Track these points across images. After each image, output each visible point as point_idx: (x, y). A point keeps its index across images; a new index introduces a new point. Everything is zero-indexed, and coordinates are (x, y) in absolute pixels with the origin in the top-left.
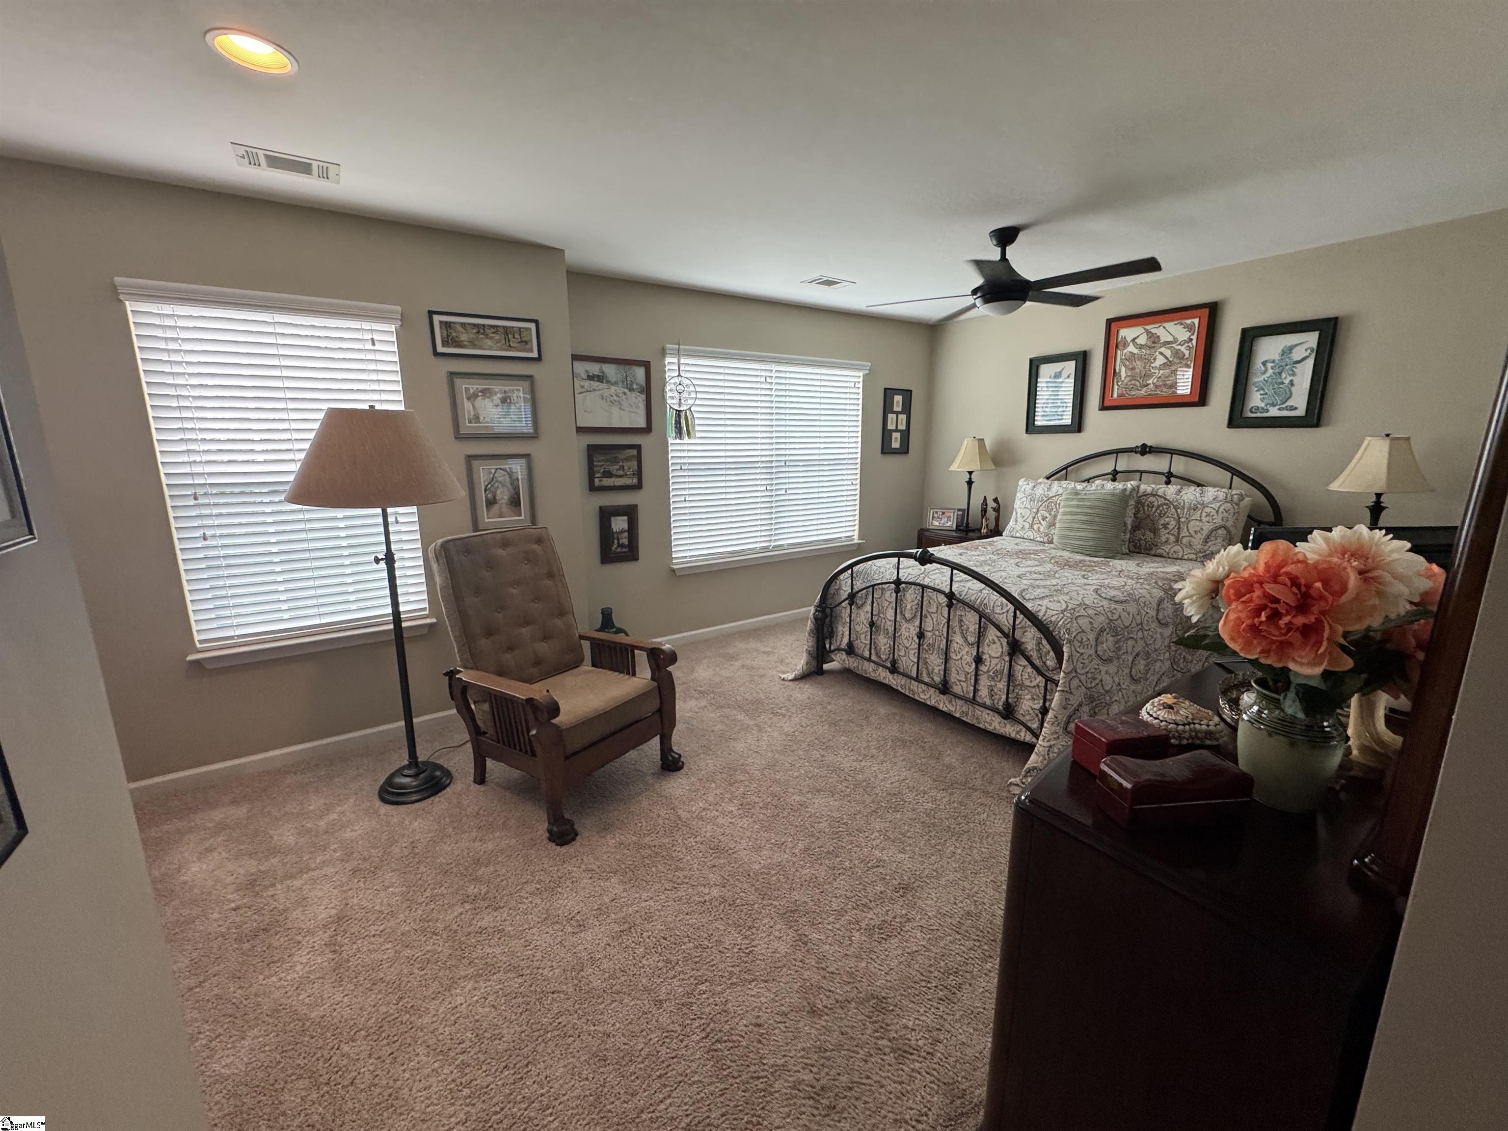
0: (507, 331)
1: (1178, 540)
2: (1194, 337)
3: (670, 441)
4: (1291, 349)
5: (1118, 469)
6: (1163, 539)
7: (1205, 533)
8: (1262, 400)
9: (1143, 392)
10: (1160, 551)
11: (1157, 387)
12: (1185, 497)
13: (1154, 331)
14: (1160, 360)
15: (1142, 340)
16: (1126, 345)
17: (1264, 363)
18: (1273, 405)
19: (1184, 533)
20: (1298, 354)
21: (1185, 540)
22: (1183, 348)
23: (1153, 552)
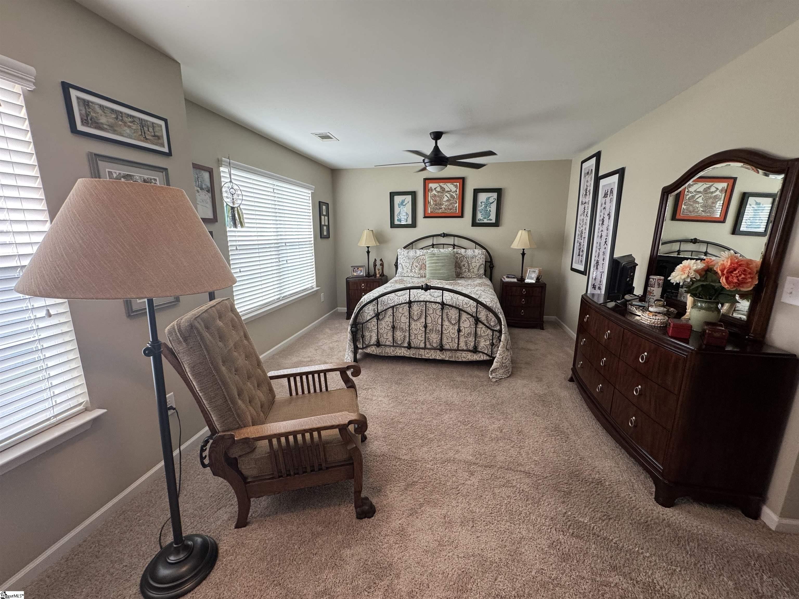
0: (142, 123)
1: (469, 271)
2: (458, 190)
3: (228, 229)
4: (489, 198)
5: (434, 243)
6: (464, 271)
7: (478, 267)
8: (482, 216)
9: (440, 211)
10: (463, 276)
11: (445, 209)
12: (468, 254)
13: (442, 186)
14: (446, 199)
15: (438, 189)
16: (432, 190)
17: (481, 203)
18: (485, 218)
19: (471, 267)
20: (491, 200)
21: (471, 270)
22: (454, 194)
23: (460, 277)
